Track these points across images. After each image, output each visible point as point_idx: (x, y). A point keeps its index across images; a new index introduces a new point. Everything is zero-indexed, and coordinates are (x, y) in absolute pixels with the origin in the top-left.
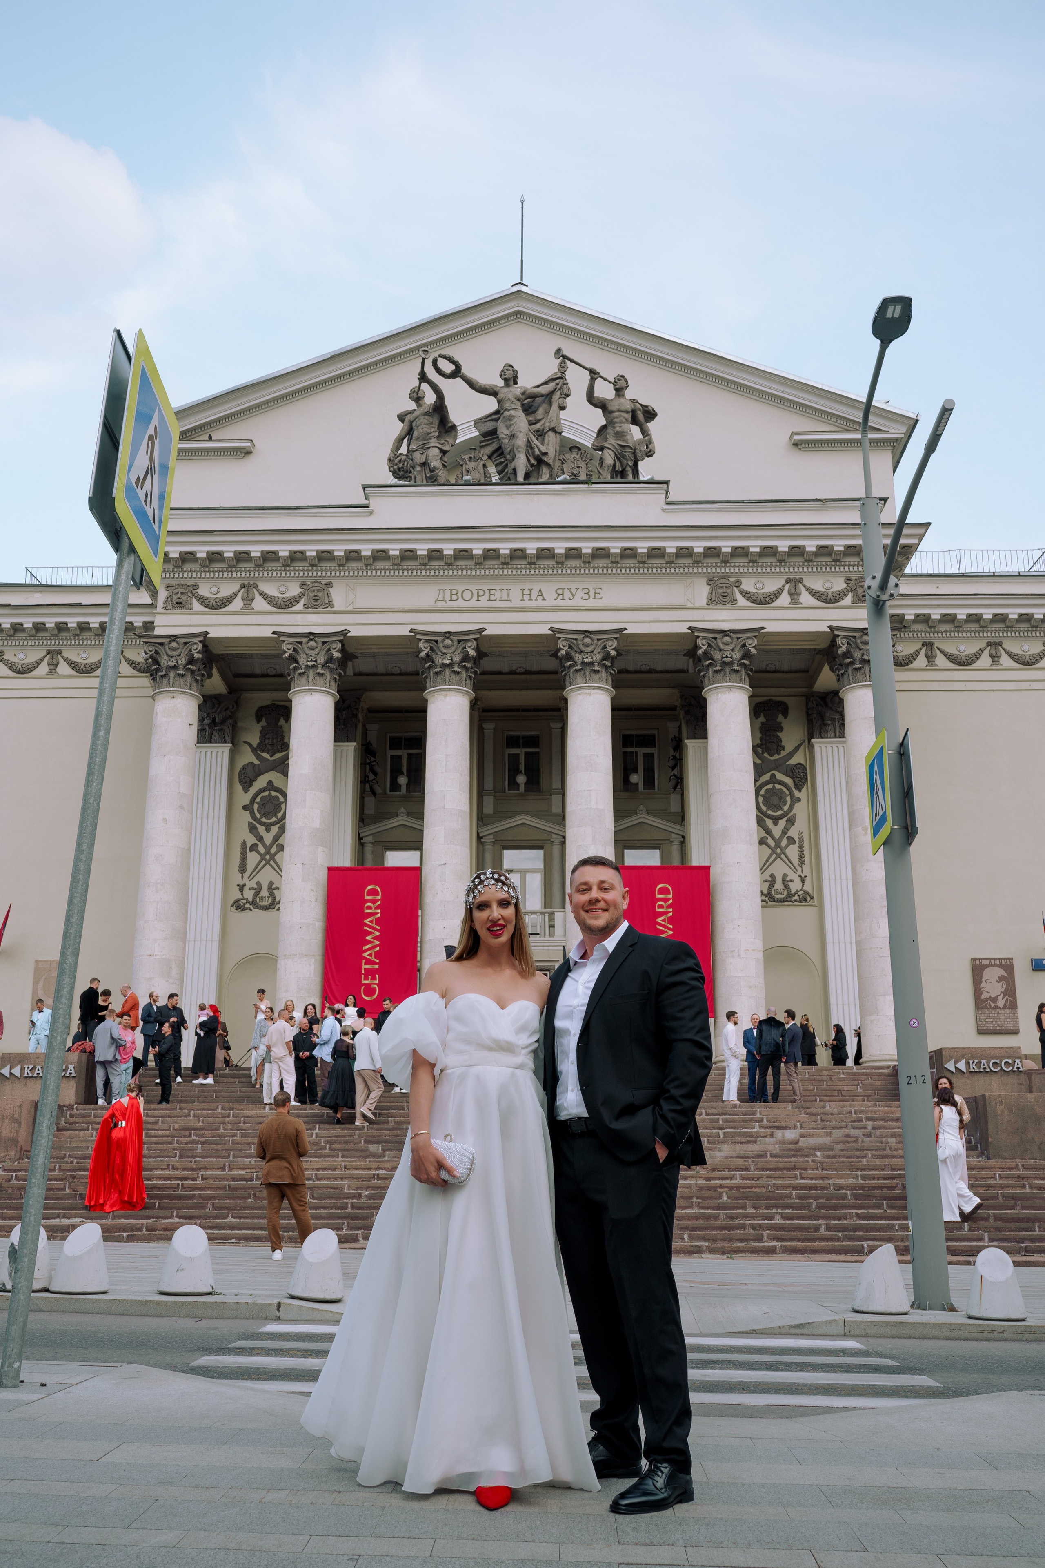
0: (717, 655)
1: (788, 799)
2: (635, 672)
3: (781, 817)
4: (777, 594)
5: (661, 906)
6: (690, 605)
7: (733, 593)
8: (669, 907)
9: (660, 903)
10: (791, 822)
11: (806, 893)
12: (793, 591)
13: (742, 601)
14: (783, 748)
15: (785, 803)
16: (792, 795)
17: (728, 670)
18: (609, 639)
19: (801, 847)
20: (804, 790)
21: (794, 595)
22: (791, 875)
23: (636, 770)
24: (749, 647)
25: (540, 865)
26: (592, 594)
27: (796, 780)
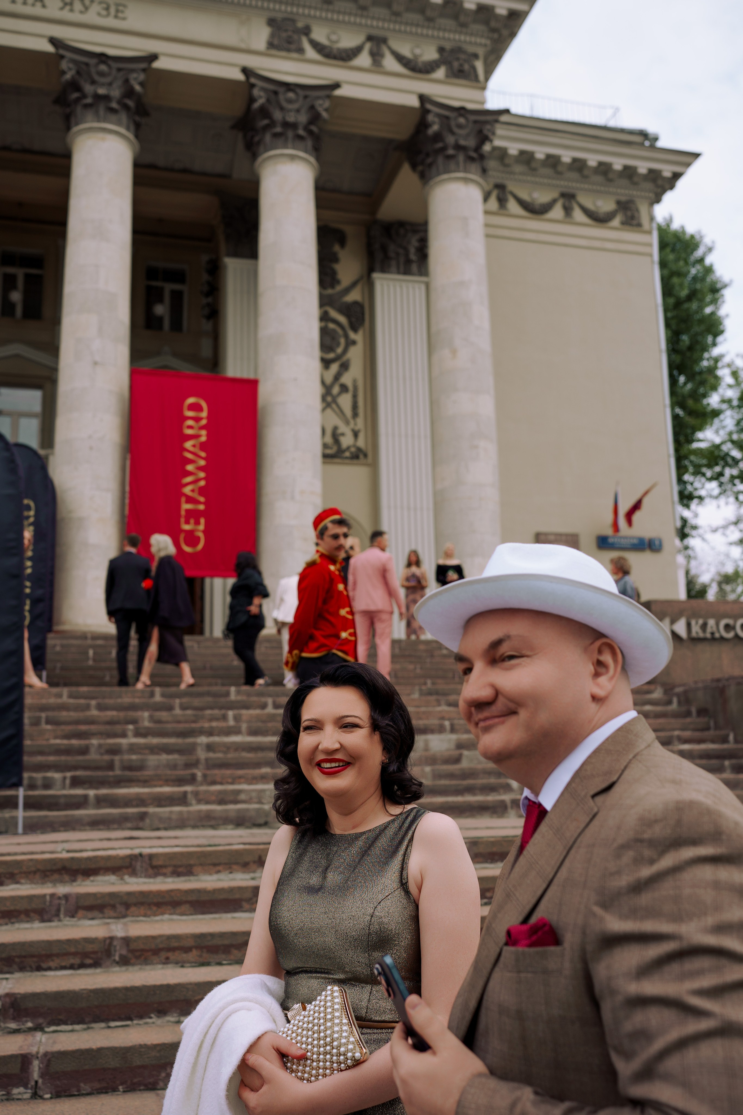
0: (278, 115)
1: (342, 341)
2: (166, 169)
3: (333, 361)
4: (356, 52)
5: (190, 427)
6: (243, 46)
7: (300, 42)
8: (202, 428)
9: (190, 423)
10: (345, 367)
11: (359, 450)
12: (375, 50)
13: (311, 53)
14: (338, 282)
15: (338, 344)
16: (346, 336)
17: (290, 134)
18: (133, 71)
19: (355, 396)
20: (361, 332)
21: (376, 56)
22: (343, 428)
23: (161, 301)
24: (320, 110)
25: (37, 408)
26: (112, 10)
27: (353, 320)
